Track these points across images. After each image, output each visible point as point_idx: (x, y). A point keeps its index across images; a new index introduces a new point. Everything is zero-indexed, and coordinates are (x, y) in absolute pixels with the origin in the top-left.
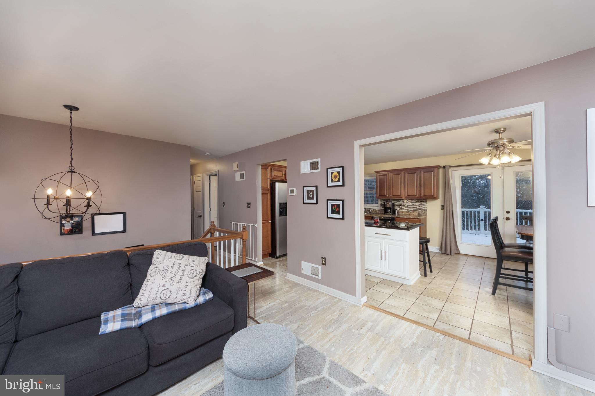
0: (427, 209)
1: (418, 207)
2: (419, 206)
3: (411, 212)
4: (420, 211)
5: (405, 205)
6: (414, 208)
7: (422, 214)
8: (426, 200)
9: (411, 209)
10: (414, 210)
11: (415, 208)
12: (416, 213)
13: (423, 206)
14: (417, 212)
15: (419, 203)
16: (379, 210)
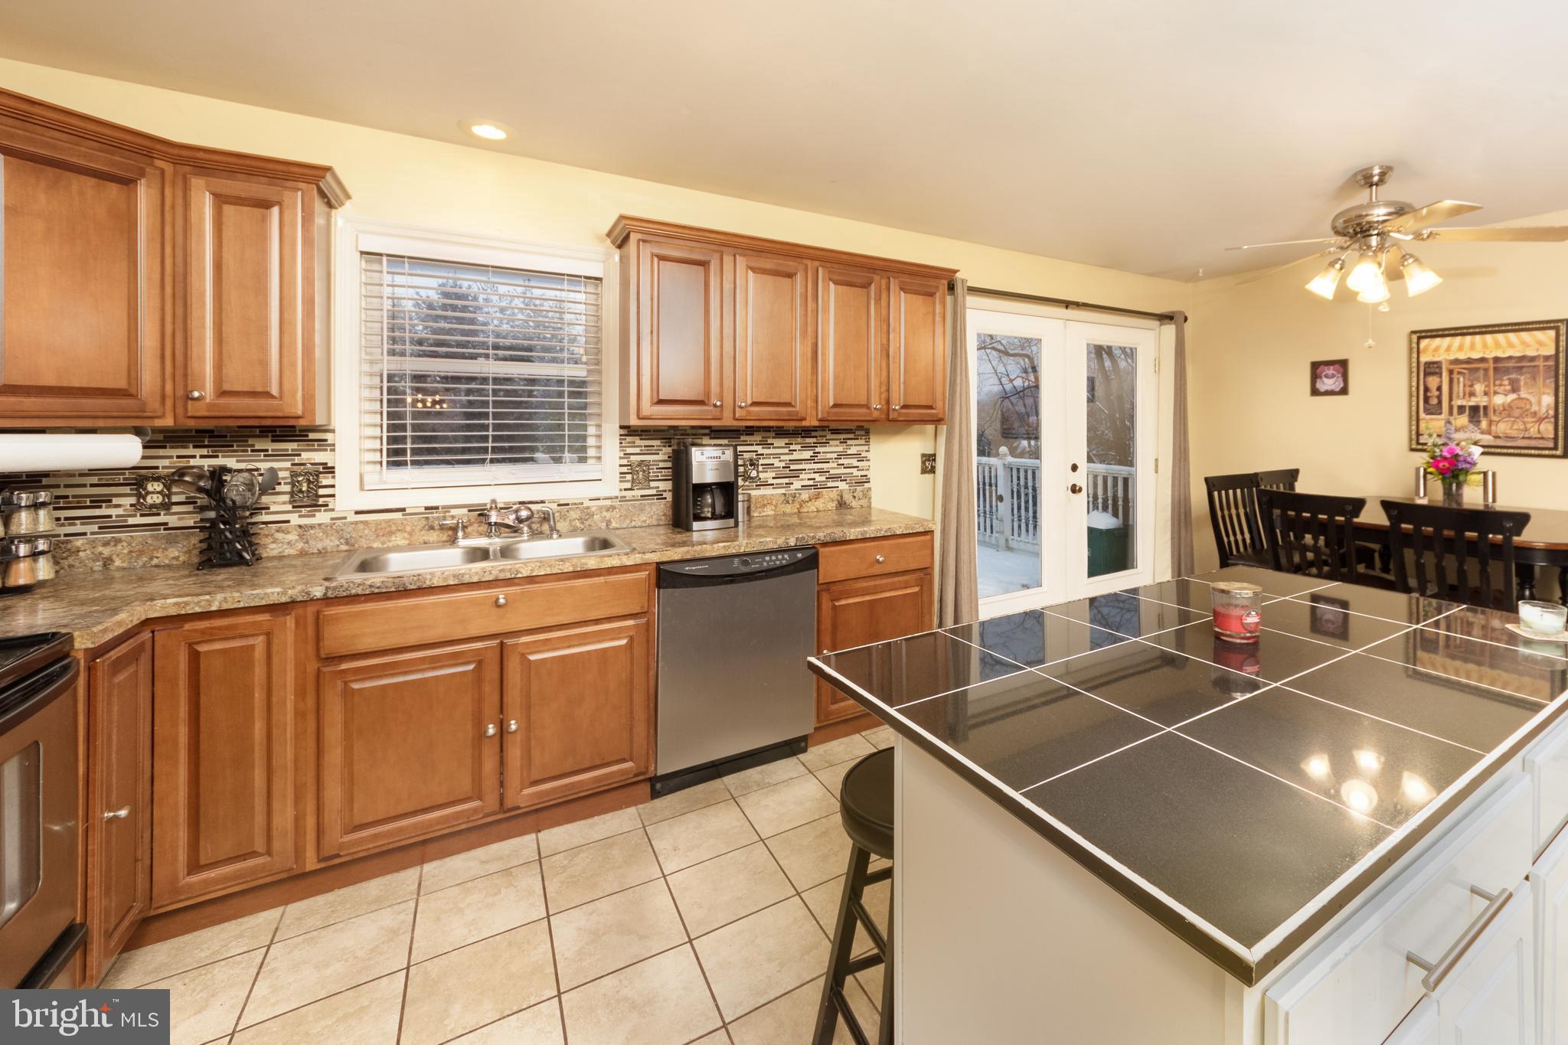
0: (870, 474)
1: (832, 468)
2: (840, 462)
3: (805, 495)
4: (843, 486)
5: (777, 463)
6: (816, 476)
7: (854, 504)
8: (868, 432)
9: (804, 479)
10: (815, 486)
11: (820, 472)
12: (826, 502)
13: (854, 462)
14: (834, 494)
15: (840, 449)
16: (608, 503)
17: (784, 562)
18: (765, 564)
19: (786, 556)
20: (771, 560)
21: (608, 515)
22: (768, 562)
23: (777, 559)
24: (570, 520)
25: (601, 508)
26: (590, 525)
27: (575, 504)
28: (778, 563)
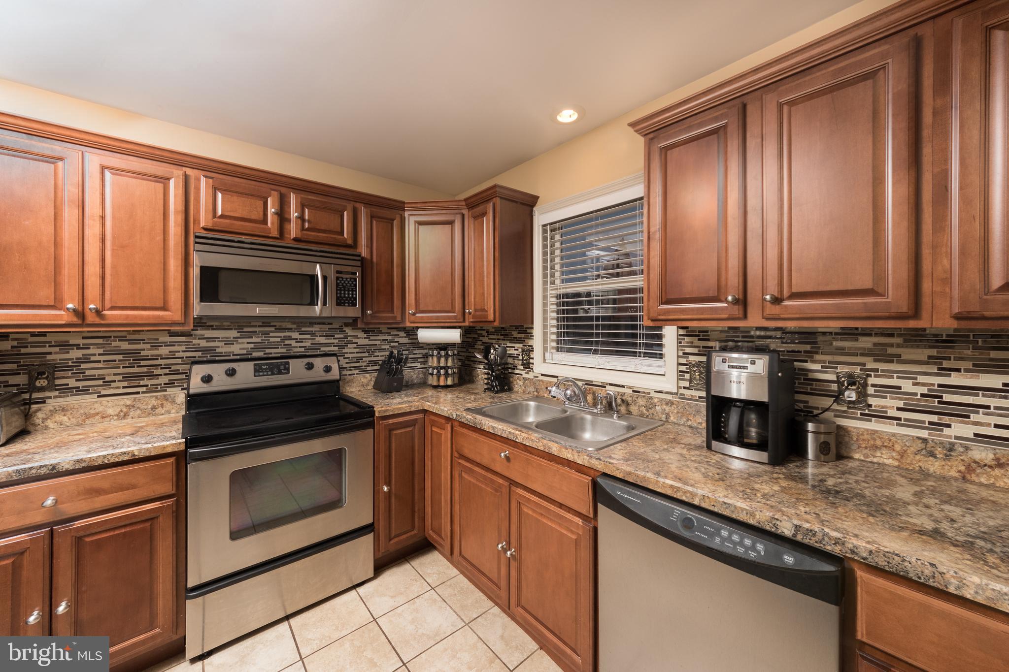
5: (909, 387)
17: (752, 555)
18: (718, 540)
19: (760, 547)
20: (729, 539)
21: (667, 408)
22: (723, 539)
23: (741, 543)
24: (639, 406)
25: (661, 400)
26: (653, 414)
27: (644, 393)
28: (741, 550)
